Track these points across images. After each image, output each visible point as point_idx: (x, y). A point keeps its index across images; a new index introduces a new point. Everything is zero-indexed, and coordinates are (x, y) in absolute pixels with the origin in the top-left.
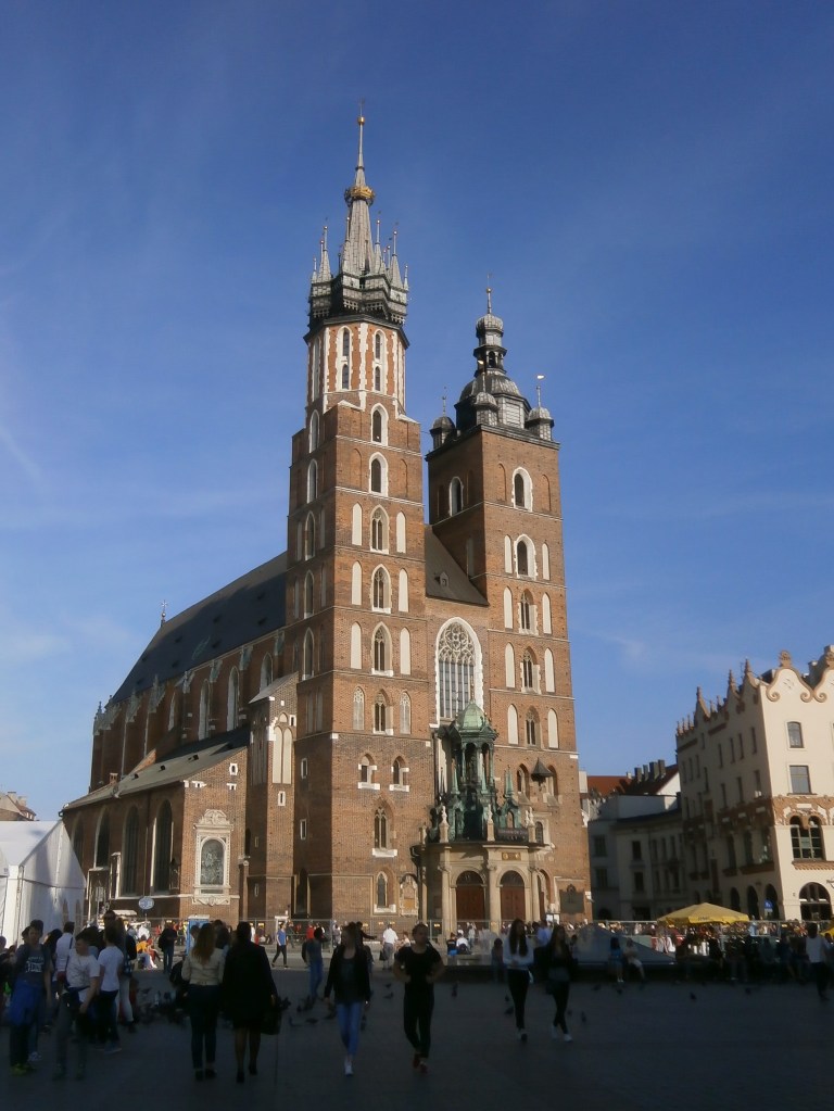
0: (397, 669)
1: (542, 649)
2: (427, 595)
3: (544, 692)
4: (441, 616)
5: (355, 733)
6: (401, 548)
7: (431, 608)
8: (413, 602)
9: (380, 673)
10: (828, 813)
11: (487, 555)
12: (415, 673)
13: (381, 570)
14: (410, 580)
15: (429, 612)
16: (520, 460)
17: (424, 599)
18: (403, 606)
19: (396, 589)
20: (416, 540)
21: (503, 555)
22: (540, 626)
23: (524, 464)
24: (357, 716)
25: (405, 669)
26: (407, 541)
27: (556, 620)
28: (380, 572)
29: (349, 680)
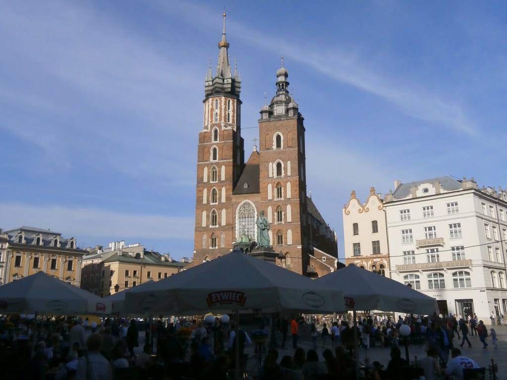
0: (220, 224)
1: (286, 205)
2: (233, 194)
3: (286, 222)
4: (239, 201)
5: (203, 250)
6: (223, 178)
7: (234, 199)
8: (228, 198)
9: (214, 227)
10: (367, 264)
11: (260, 172)
12: (227, 224)
13: (214, 189)
14: (226, 190)
15: (233, 200)
16: (277, 129)
17: (232, 196)
18: (223, 200)
19: (220, 195)
20: (229, 174)
21: (268, 171)
22: (285, 195)
23: (279, 130)
24: (204, 243)
25: (224, 223)
26: (226, 175)
27: (293, 191)
28: (214, 190)
29: (200, 231)
